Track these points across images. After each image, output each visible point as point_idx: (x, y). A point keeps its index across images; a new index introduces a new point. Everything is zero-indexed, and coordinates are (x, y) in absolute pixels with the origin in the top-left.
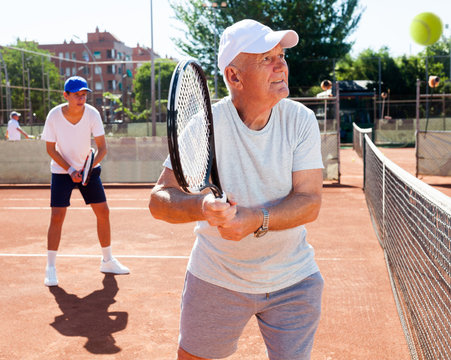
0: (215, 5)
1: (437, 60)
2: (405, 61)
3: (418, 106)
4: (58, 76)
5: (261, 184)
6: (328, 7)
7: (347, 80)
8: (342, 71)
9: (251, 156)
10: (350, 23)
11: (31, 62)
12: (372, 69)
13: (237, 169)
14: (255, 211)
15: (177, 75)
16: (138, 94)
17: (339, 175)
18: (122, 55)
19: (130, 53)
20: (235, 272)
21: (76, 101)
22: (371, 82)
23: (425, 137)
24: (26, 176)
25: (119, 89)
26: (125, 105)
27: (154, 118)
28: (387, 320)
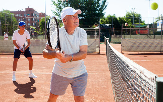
0: (64, 1)
1: (129, 18)
2: (120, 19)
3: (122, 31)
4: (16, 21)
5: (72, 49)
6: (98, 2)
7: (103, 24)
8: (102, 21)
9: (69, 41)
10: (104, 7)
11: (8, 17)
12: (110, 21)
13: (65, 45)
14: (70, 55)
15: (50, 20)
16: (41, 27)
17: (100, 51)
18: (36, 15)
19: (39, 15)
20: (65, 72)
21: (22, 28)
22: (110, 24)
23: (124, 40)
24: (6, 51)
25: (35, 25)
26: (37, 30)
27: (46, 34)
28: (109, 89)
